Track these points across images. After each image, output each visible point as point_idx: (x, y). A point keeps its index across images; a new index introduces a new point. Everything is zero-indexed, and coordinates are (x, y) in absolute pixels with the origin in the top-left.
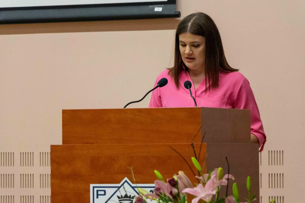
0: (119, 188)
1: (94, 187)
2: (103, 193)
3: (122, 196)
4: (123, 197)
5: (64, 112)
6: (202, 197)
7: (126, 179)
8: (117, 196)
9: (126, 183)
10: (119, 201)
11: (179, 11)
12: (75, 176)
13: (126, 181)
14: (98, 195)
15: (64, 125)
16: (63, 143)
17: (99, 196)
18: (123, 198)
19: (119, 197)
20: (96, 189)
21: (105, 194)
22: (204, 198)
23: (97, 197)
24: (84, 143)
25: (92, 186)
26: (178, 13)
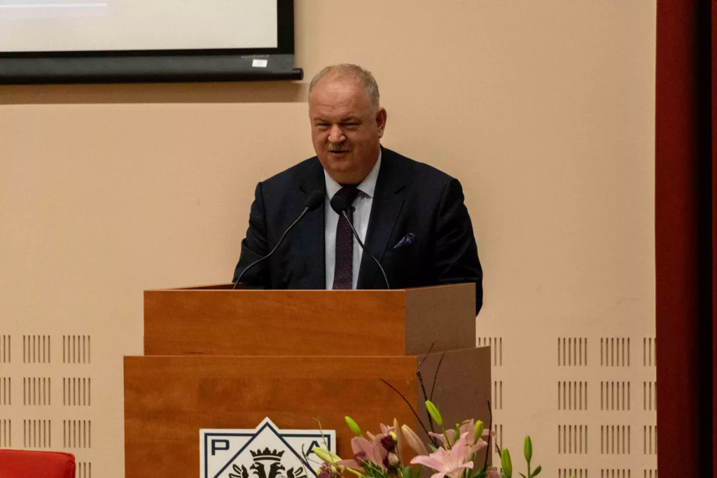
0: (254, 436)
1: (206, 435)
2: (224, 445)
3: (259, 451)
4: (262, 452)
5: (148, 295)
6: (448, 473)
7: (267, 420)
8: (251, 452)
9: (267, 427)
10: (255, 460)
11: (299, 67)
12: (170, 414)
13: (267, 424)
14: (214, 449)
15: (148, 319)
16: (146, 351)
17: (216, 451)
18: (262, 455)
19: (253, 454)
20: (210, 439)
21: (227, 448)
22: (451, 473)
23: (213, 453)
24: (185, 353)
25: (202, 432)
26: (299, 72)
